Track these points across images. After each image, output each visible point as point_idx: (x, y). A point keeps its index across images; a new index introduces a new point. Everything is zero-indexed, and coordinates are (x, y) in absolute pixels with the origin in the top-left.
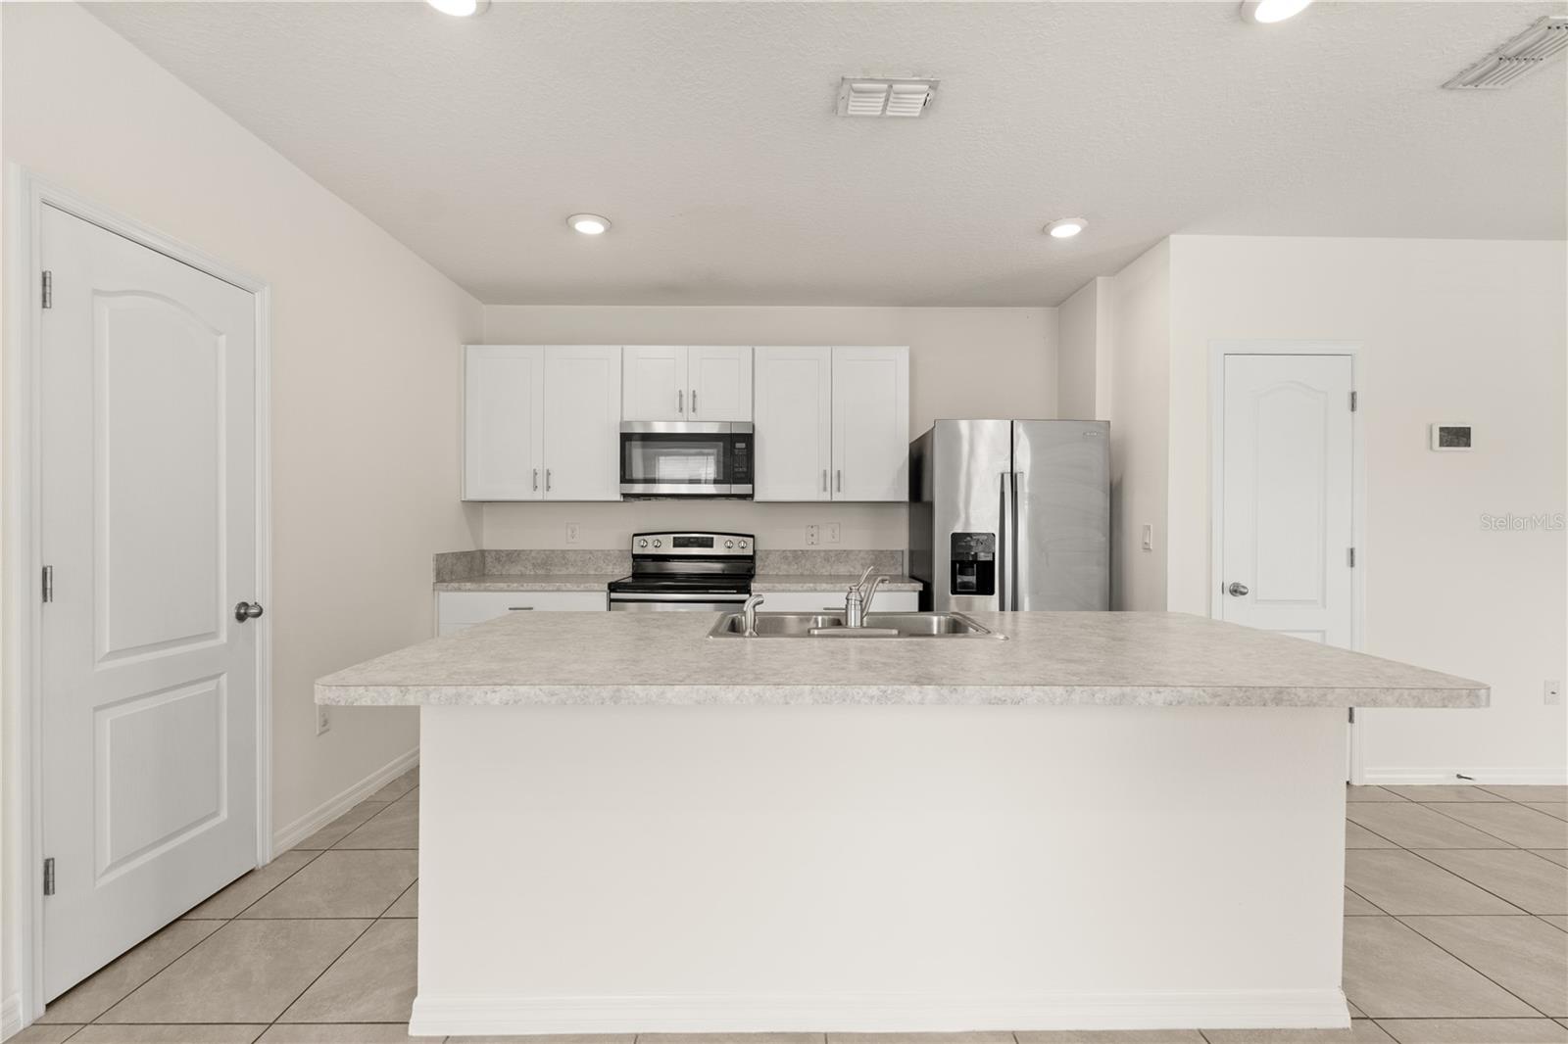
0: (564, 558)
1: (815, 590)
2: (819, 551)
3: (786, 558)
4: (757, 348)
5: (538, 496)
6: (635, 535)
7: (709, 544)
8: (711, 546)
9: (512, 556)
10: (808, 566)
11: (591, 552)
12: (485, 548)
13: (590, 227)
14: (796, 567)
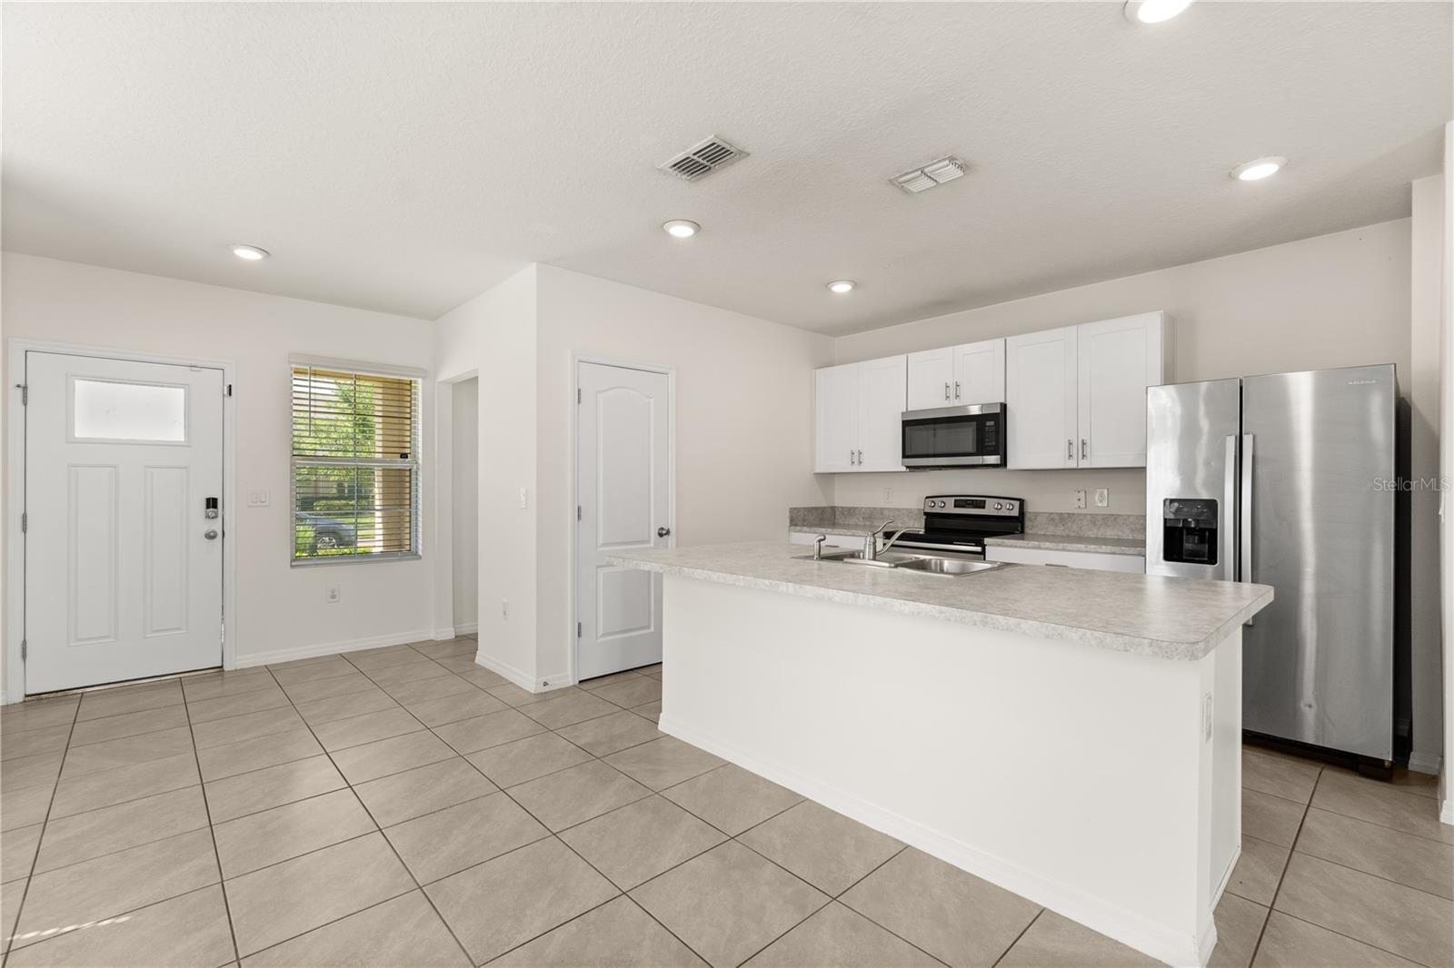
0: (882, 513)
1: (1040, 548)
2: (1086, 515)
3: (1053, 520)
4: (1008, 339)
5: (855, 469)
6: (927, 498)
7: (981, 505)
8: (984, 507)
9: (850, 511)
10: (1075, 527)
11: (899, 510)
12: (836, 505)
13: (842, 288)
14: (1062, 528)
